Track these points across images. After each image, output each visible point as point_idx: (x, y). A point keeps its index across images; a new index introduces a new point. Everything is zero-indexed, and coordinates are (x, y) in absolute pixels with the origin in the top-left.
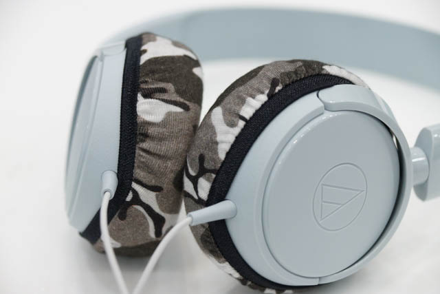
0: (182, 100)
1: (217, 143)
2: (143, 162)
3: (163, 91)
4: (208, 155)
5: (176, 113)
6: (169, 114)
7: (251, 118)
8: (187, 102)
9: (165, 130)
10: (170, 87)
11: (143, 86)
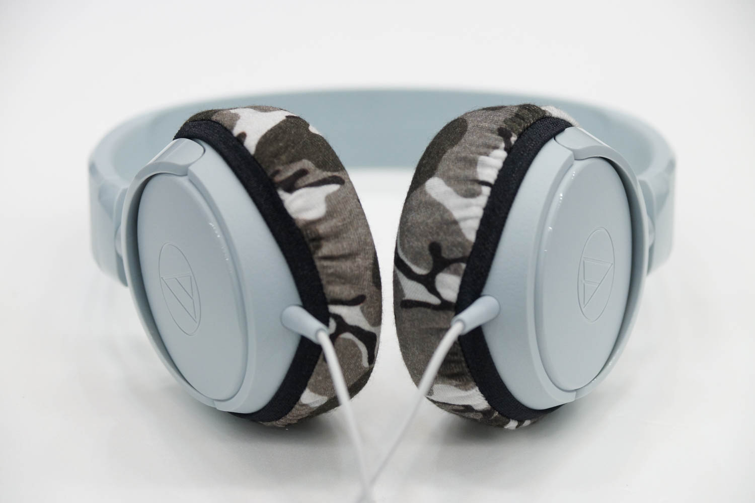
0: (329, 174)
1: (455, 222)
2: (332, 274)
3: (303, 173)
4: (445, 241)
5: (334, 193)
6: (328, 199)
7: (497, 181)
8: (336, 174)
9: (334, 220)
10: (306, 164)
11: (278, 178)
